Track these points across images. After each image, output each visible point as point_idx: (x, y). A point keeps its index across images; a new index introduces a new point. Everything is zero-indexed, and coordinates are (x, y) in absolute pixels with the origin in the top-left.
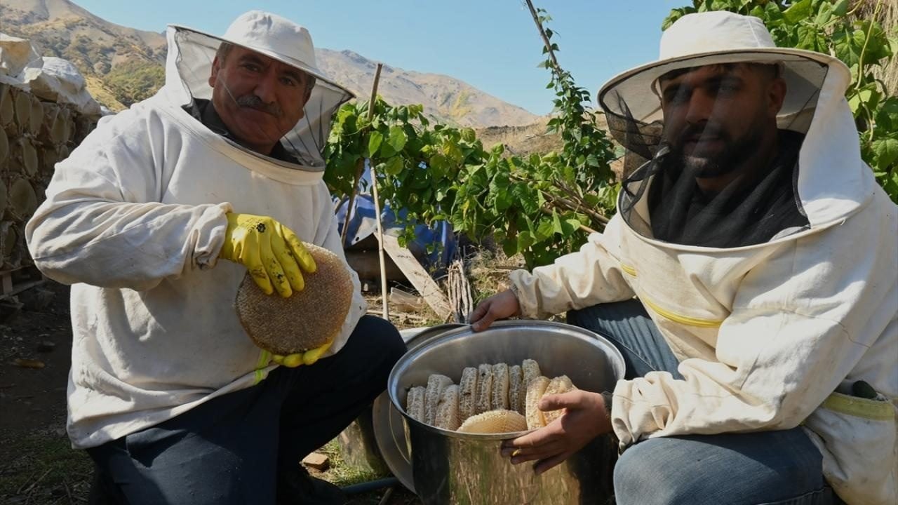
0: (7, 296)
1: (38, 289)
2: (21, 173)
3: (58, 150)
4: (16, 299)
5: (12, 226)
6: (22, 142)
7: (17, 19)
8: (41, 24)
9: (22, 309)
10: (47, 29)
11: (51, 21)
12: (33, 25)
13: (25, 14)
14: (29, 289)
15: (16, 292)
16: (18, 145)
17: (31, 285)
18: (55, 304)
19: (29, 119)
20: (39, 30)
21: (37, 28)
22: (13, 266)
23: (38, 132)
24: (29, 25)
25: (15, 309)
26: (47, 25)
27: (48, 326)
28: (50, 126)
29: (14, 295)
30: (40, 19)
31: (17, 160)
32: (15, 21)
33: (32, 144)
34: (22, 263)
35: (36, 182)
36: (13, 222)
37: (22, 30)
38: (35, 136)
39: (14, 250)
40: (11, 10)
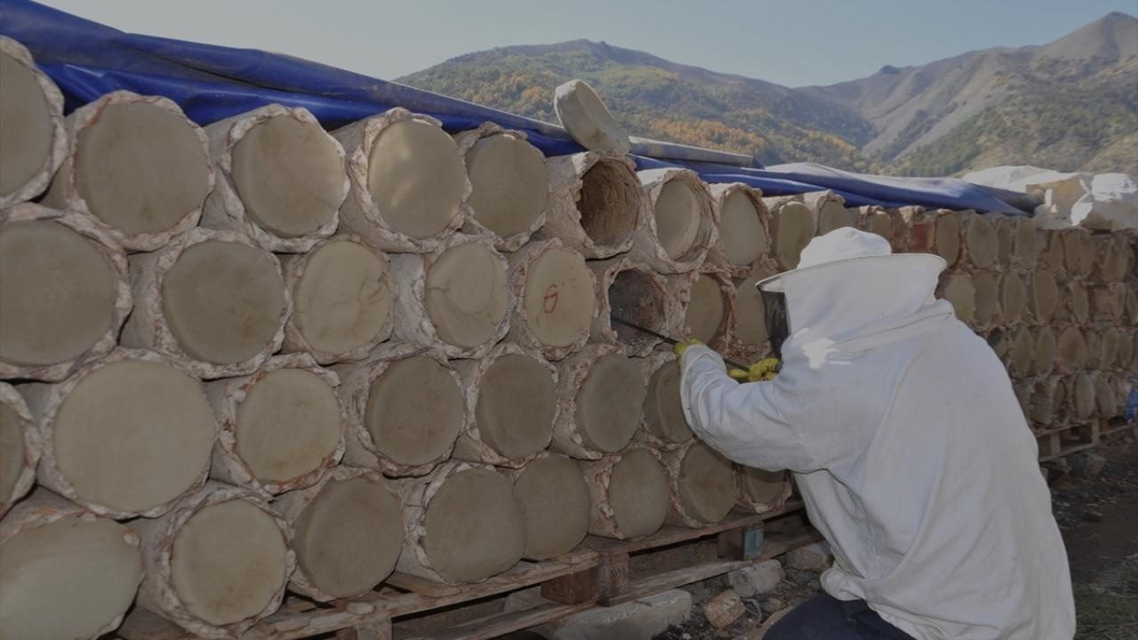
0: (1054, 457)
1: (1087, 453)
2: (1070, 322)
3: (1111, 288)
4: (1064, 461)
5: (1060, 381)
6: (1071, 286)
7: (1074, 73)
8: (1108, 71)
9: (1070, 473)
10: (1116, 76)
11: (1122, 63)
12: (1096, 76)
13: (1085, 63)
14: (1077, 452)
15: (1065, 453)
16: (1068, 290)
17: (1080, 448)
18: (1106, 473)
19: (1079, 260)
20: (1104, 81)
21: (1103, 77)
22: (1060, 424)
23: (1089, 272)
24: (1090, 77)
25: (1063, 472)
26: (1117, 70)
27: (1096, 496)
28: (1102, 262)
29: (1061, 457)
30: (1106, 64)
31: (1067, 307)
32: (1072, 77)
33: (1082, 287)
34: (1071, 422)
35: (1088, 329)
36: (1061, 376)
37: (1081, 86)
38: (1085, 276)
39: (1063, 407)
40: (1066, 63)
